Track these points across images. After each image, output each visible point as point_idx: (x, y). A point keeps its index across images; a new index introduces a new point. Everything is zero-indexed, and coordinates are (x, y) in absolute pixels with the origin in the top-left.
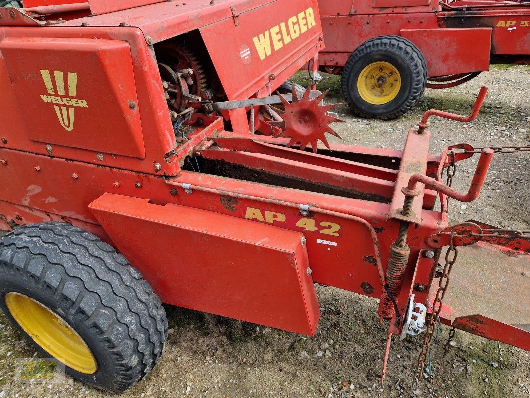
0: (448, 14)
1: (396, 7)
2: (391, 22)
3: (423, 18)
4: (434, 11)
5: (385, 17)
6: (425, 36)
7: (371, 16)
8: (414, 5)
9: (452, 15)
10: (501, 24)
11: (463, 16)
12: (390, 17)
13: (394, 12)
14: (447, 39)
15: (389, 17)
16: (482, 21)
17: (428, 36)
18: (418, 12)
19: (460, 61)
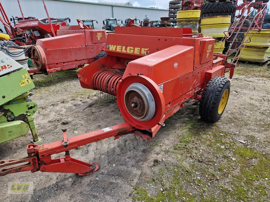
7: (93, 46)
13: (99, 45)
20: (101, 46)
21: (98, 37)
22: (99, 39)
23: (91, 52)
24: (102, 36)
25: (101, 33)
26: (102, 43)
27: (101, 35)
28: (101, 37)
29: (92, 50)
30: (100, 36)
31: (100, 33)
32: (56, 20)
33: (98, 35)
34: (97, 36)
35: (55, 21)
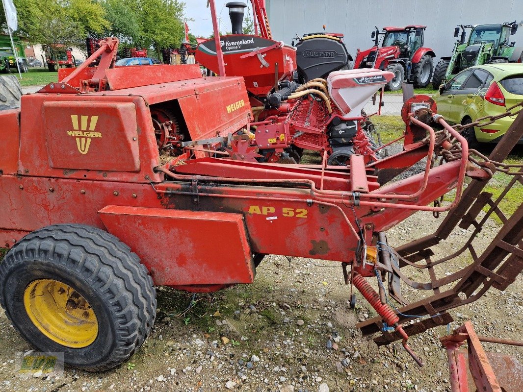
0: (173, 189)
1: (88, 170)
2: (88, 193)
3: (135, 191)
4: (149, 181)
5: (75, 183)
6: (139, 224)
7: (53, 180)
8: (116, 170)
9: (178, 190)
10: (254, 209)
11: (194, 193)
12: (82, 183)
13: (87, 177)
14: (174, 231)
15: (80, 184)
16: (225, 202)
17: (143, 224)
18: (124, 180)
19: (204, 265)
20: (102, 188)
21: (74, 138)
22: (84, 147)
23: (46, 207)
24: (98, 135)
25: (95, 119)
26: (106, 171)
27: (93, 127)
28: (95, 140)
29: (52, 197)
30: (91, 135)
31: (84, 119)
32: (252, 41)
33: (76, 127)
34: (70, 133)
35: (246, 42)
